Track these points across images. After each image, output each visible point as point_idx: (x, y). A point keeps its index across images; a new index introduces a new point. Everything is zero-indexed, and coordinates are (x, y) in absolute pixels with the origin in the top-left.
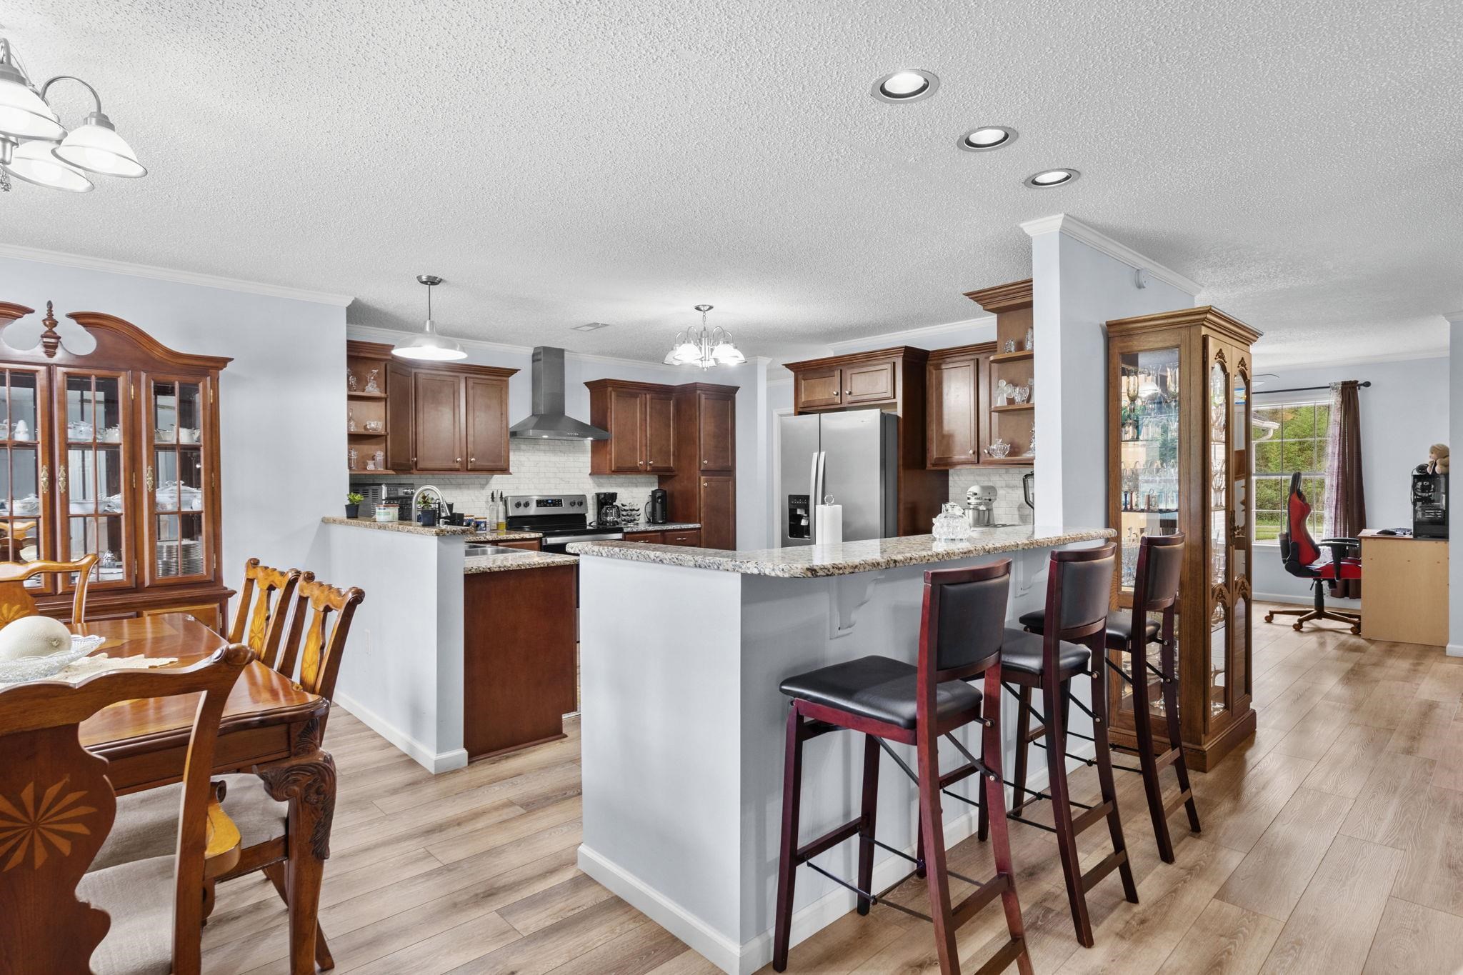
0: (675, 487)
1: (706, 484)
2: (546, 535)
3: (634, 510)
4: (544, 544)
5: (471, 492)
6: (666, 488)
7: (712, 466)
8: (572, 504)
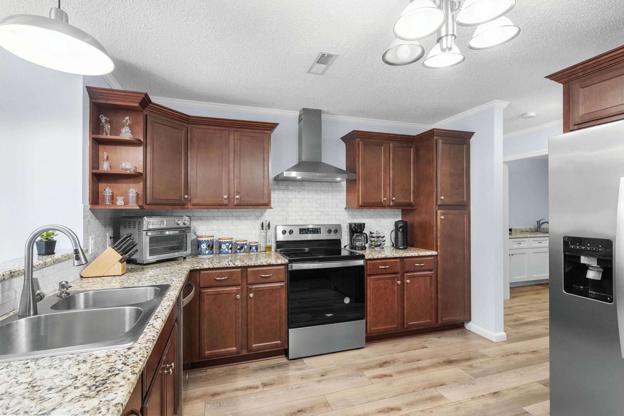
0: (416, 218)
1: (443, 217)
2: (291, 261)
3: (379, 237)
4: (290, 269)
5: (249, 222)
6: (408, 219)
7: (448, 201)
8: (330, 231)
